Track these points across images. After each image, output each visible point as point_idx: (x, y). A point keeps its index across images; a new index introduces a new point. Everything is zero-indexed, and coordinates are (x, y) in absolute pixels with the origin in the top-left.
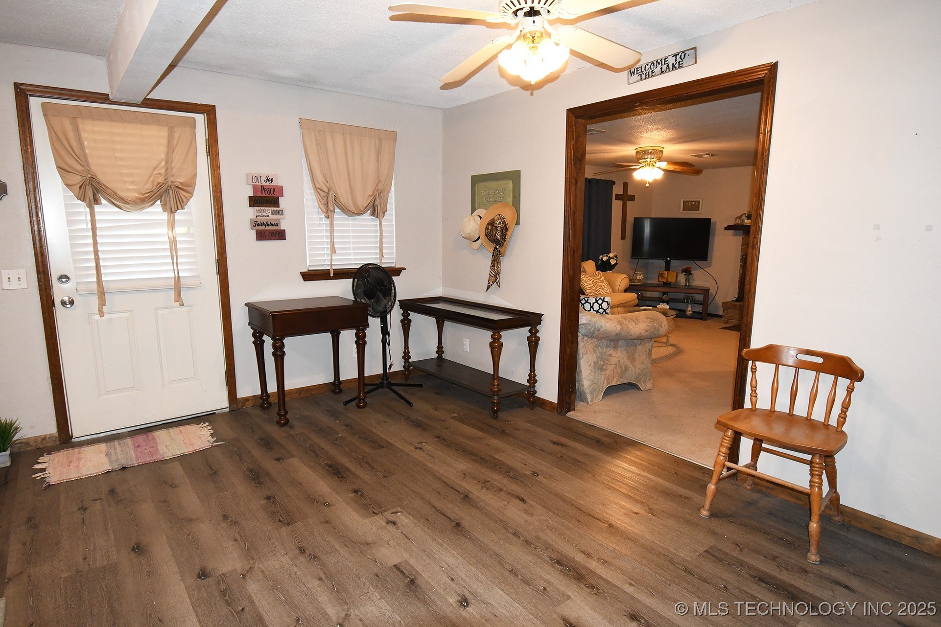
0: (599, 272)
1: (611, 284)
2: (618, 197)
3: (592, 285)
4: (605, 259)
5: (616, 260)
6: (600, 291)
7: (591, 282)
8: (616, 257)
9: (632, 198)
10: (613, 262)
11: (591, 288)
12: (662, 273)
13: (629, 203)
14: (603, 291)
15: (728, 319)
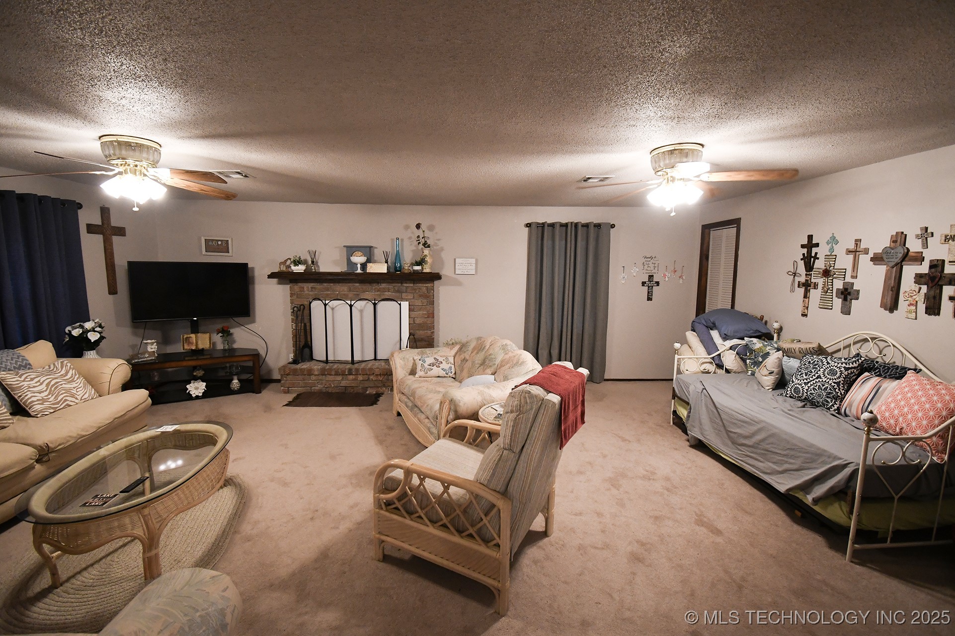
0: (62, 363)
1: (91, 381)
2: (92, 229)
3: (46, 393)
4: (76, 332)
5: (100, 333)
6: (66, 400)
7: (43, 387)
8: (100, 326)
9: (121, 232)
10: (93, 337)
11: (43, 401)
12: (187, 337)
13: (116, 239)
14: (73, 399)
15: (288, 388)
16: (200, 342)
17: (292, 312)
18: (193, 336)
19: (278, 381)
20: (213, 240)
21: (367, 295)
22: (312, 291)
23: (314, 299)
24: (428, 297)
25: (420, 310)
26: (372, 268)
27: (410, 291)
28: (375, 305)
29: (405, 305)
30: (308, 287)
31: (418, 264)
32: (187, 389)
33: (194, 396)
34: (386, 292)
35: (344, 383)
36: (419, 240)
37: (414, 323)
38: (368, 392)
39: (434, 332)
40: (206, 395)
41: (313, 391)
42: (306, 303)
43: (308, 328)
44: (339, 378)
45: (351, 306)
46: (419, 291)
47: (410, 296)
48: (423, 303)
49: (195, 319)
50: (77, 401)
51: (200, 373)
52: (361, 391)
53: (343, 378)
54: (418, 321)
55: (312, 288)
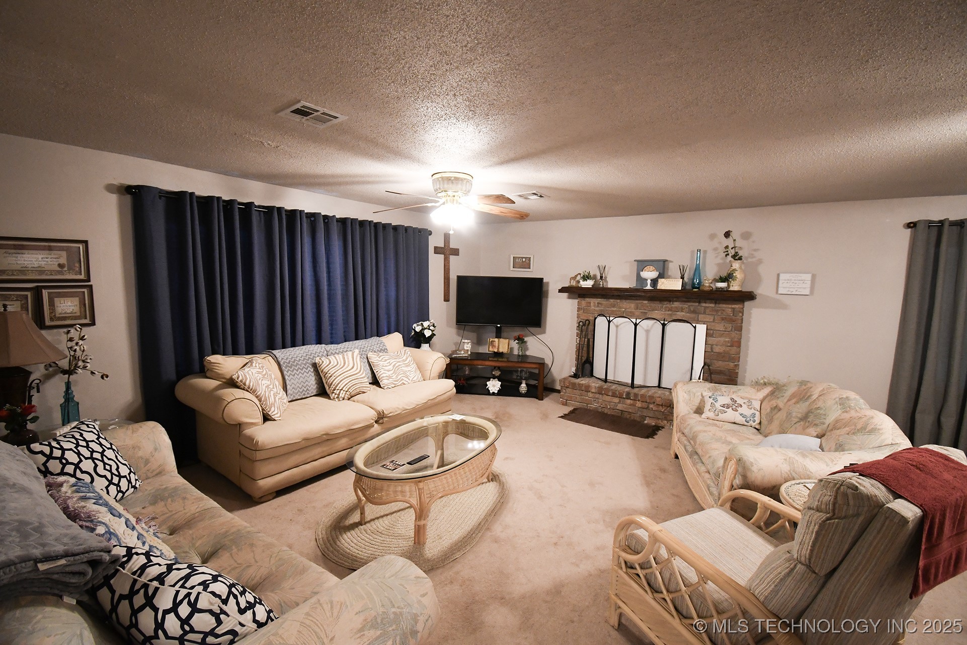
0: (405, 350)
1: (420, 368)
2: (437, 250)
3: (392, 372)
4: (418, 329)
5: (432, 331)
6: (403, 379)
7: (391, 367)
8: (434, 326)
9: (456, 252)
10: (428, 333)
11: (389, 377)
12: (492, 341)
13: (452, 258)
14: (407, 380)
15: (567, 400)
16: (500, 347)
17: (578, 327)
18: (496, 340)
19: (559, 391)
20: (519, 257)
21: (656, 314)
22: (598, 306)
23: (599, 315)
24: (734, 321)
25: (721, 336)
26: (663, 285)
27: (710, 313)
28: (664, 325)
29: (702, 329)
30: (594, 303)
31: (722, 280)
32: (487, 385)
33: (491, 392)
34: (679, 311)
35: (620, 407)
36: (727, 251)
37: (712, 351)
38: (646, 422)
39: (738, 365)
40: (501, 393)
41: (589, 408)
42: (592, 318)
43: (591, 343)
44: (616, 400)
45: (636, 325)
46: (722, 313)
47: (710, 318)
48: (726, 328)
49: (499, 326)
50: (409, 381)
51: (497, 373)
52: (638, 419)
53: (620, 401)
54: (717, 349)
55: (598, 303)
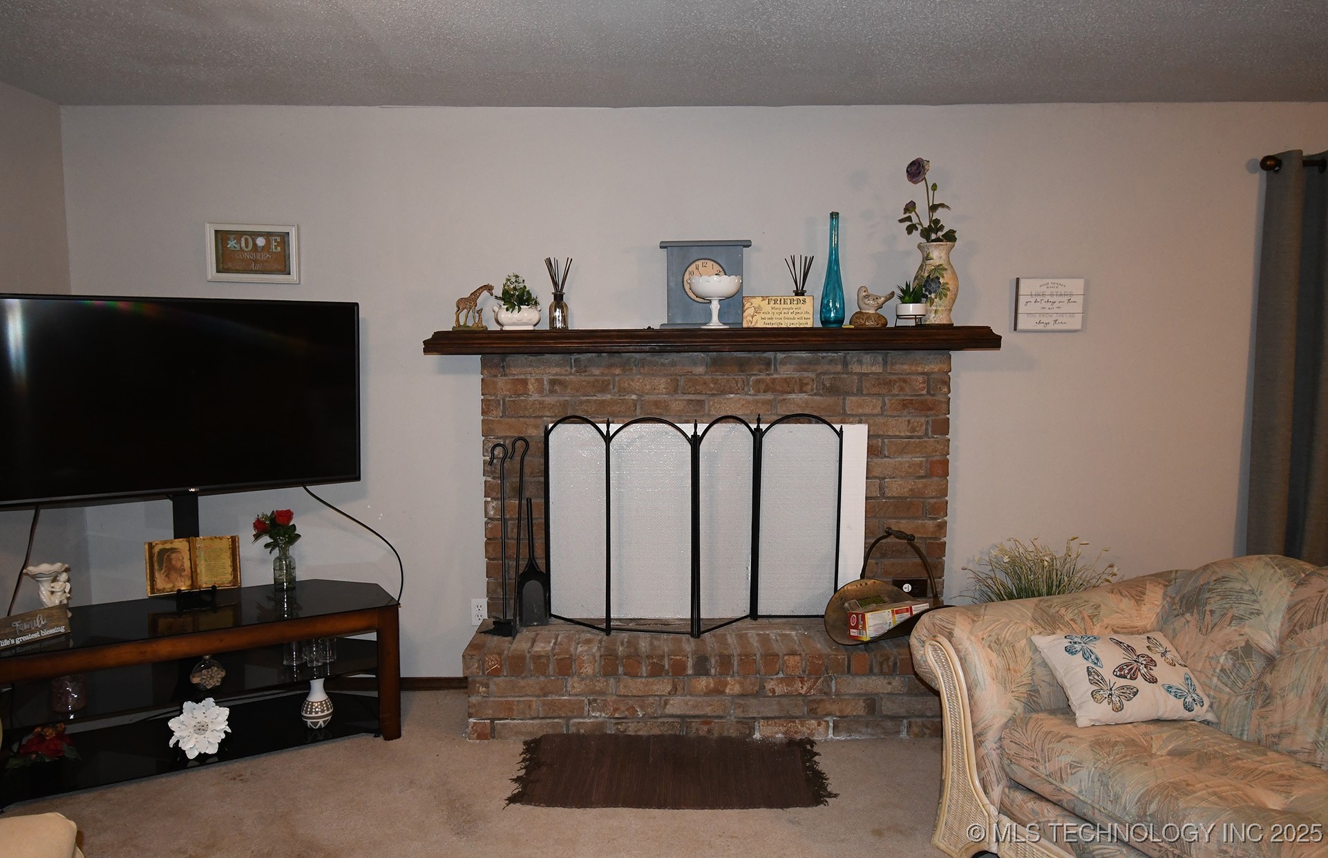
12: (162, 551)
15: (492, 720)
16: (202, 568)
17: (487, 463)
18: (181, 544)
20: (241, 234)
21: (732, 403)
22: (552, 392)
23: (563, 420)
24: (931, 409)
25: (902, 451)
26: (759, 315)
27: (875, 390)
28: (758, 435)
29: (856, 436)
30: (540, 381)
31: (911, 295)
32: (171, 733)
33: (191, 755)
34: (793, 392)
35: (677, 705)
36: (909, 219)
37: (883, 495)
38: (757, 736)
39: (946, 522)
40: (230, 749)
41: (573, 730)
42: (535, 433)
43: (538, 515)
44: (662, 686)
45: (695, 441)
46: (902, 389)
47: (872, 405)
48: (913, 430)
49: (193, 490)
51: (212, 677)
52: (733, 733)
53: (675, 689)
54: (896, 488)
55: (553, 382)
